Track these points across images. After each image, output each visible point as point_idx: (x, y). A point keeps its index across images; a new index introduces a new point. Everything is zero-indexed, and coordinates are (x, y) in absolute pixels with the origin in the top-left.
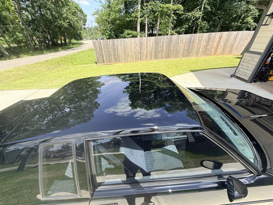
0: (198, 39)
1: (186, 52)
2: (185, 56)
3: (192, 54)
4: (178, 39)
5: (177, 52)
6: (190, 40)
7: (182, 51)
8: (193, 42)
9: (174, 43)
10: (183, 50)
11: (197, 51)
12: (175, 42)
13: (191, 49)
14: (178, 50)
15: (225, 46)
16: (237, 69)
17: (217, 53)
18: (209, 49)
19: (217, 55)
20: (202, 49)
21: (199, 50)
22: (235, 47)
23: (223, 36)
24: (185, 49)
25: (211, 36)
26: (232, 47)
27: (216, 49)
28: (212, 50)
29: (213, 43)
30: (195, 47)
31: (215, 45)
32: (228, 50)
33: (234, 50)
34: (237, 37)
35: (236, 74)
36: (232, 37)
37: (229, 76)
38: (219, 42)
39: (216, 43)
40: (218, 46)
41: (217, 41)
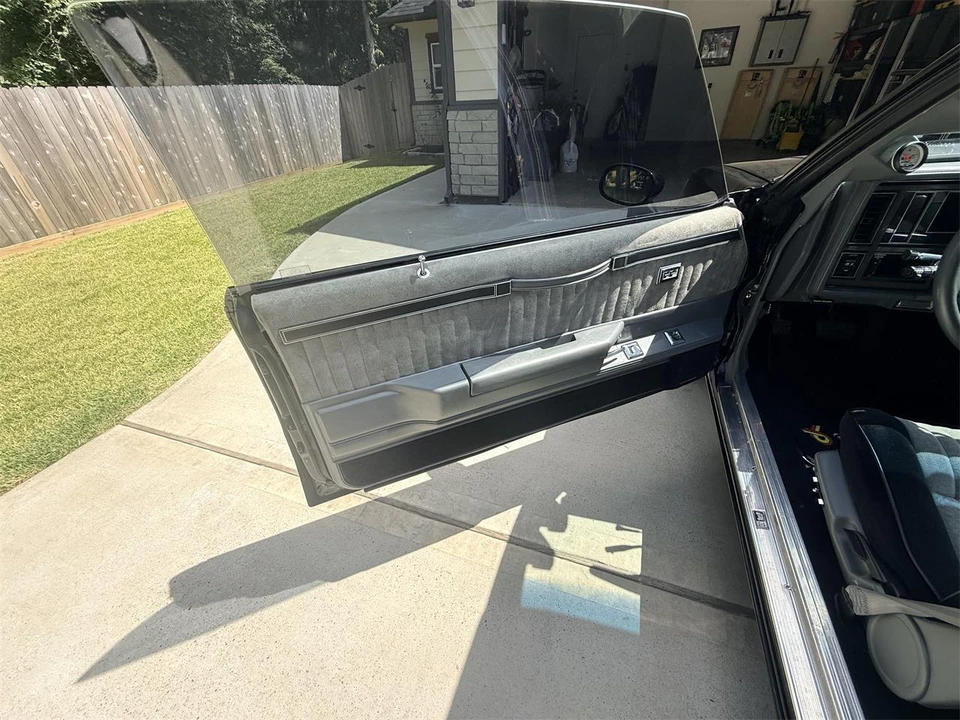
0: (183, 112)
1: (162, 176)
2: (171, 195)
4: (70, 110)
5: (115, 182)
7: (143, 172)
8: (168, 126)
9: (62, 135)
10: (141, 167)
11: (211, 166)
12: (63, 128)
13: (181, 161)
14: (115, 172)
15: (291, 136)
16: (449, 174)
17: (284, 168)
18: (250, 155)
19: (289, 175)
20: (224, 156)
21: (219, 163)
22: (319, 141)
23: (265, 101)
24: (150, 163)
25: (225, 99)
26: (311, 139)
27: (274, 151)
28: (263, 156)
29: (249, 128)
30: (192, 149)
31: (262, 137)
32: (305, 151)
33: (319, 149)
34: (304, 105)
35: (455, 192)
36: (294, 105)
37: (435, 204)
38: (267, 124)
39: (260, 131)
40: (270, 138)
41: (258, 122)
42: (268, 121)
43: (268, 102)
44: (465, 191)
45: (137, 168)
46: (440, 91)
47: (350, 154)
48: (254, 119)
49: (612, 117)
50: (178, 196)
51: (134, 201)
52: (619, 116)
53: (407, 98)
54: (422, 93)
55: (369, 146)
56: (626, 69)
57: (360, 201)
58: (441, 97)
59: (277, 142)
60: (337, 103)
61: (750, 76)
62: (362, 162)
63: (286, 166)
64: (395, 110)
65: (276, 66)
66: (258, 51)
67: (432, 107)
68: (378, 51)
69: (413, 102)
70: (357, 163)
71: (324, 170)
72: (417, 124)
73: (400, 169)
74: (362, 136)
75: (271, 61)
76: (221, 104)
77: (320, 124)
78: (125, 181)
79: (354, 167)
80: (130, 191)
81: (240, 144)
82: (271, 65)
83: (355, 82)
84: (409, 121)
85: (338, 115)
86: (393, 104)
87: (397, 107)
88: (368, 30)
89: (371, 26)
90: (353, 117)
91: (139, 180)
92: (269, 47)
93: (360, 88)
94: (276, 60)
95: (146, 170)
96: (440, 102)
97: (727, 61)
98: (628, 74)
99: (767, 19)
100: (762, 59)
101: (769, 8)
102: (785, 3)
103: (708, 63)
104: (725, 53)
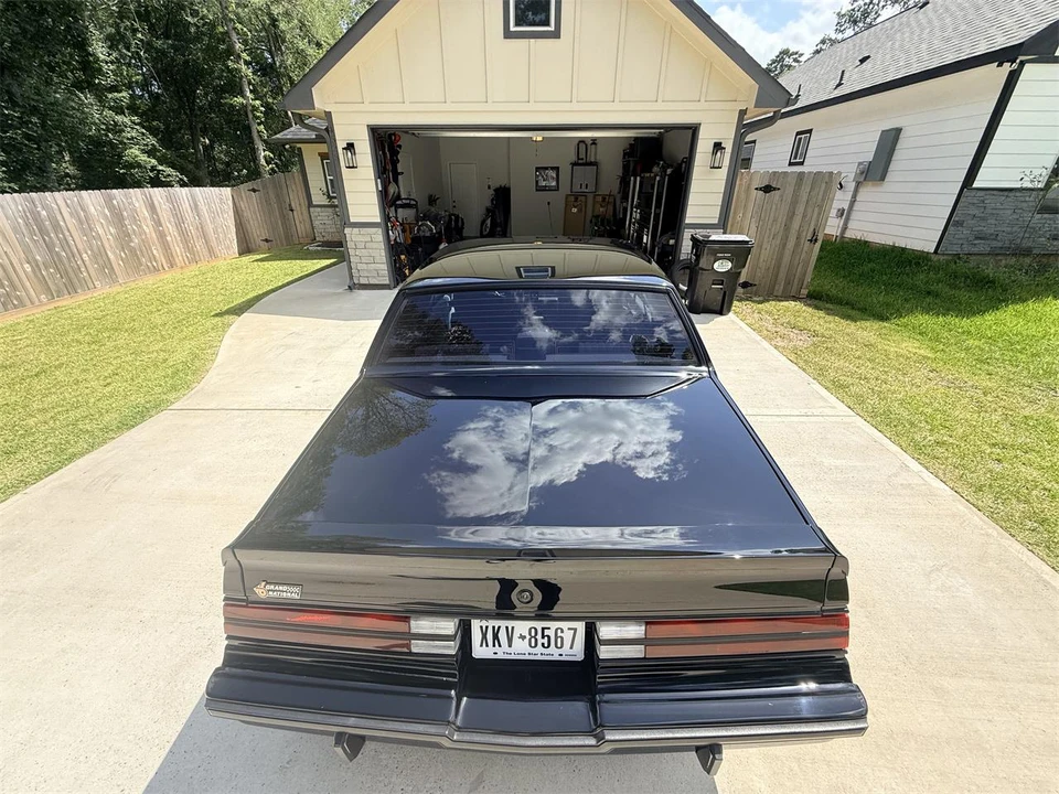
0: (71, 214)
1: (49, 273)
2: (58, 292)
3: (87, 278)
6: (35, 220)
7: (29, 270)
8: (56, 227)
10: (26, 266)
11: (101, 262)
13: (69, 258)
15: (184, 234)
16: (350, 268)
17: (177, 260)
18: (141, 251)
19: (182, 268)
20: (114, 253)
21: (109, 259)
22: (212, 236)
23: (156, 203)
24: (36, 261)
25: (115, 202)
26: (205, 236)
27: (166, 247)
28: (155, 252)
29: (140, 227)
30: (80, 247)
31: (154, 235)
32: (199, 245)
33: (214, 243)
34: (196, 205)
35: (356, 282)
36: (186, 206)
37: (341, 290)
38: (158, 223)
39: (152, 229)
40: (162, 236)
41: (149, 221)
42: (159, 220)
43: (160, 203)
44: (363, 281)
45: (23, 268)
46: (335, 198)
47: (246, 248)
48: (145, 219)
49: (483, 222)
50: (66, 292)
51: (18, 298)
52: (489, 221)
53: (304, 203)
54: (318, 198)
55: (267, 241)
56: (489, 187)
57: (273, 291)
58: (336, 202)
59: (169, 238)
60: (230, 202)
61: (572, 199)
62: (262, 256)
63: (179, 260)
64: (292, 210)
65: (144, 157)
66: (121, 143)
67: (330, 210)
68: (267, 153)
69: (310, 204)
70: (258, 257)
71: (222, 264)
72: (316, 223)
73: (304, 263)
74: (258, 231)
75: (137, 153)
76: (112, 208)
77: (213, 222)
78: (9, 279)
79: (257, 260)
80: (15, 288)
81: (132, 241)
82: (136, 156)
83: (250, 185)
84: (308, 220)
85: (231, 213)
86: (290, 205)
87: (294, 208)
88: (255, 135)
89: (258, 132)
90: (247, 214)
91: (25, 279)
92: (132, 138)
93: (254, 191)
94: (144, 151)
95: (32, 267)
96: (336, 206)
97: (557, 189)
98: (492, 192)
99: (574, 164)
100: (577, 189)
101: (573, 158)
102: (582, 155)
103: (544, 189)
104: (554, 184)
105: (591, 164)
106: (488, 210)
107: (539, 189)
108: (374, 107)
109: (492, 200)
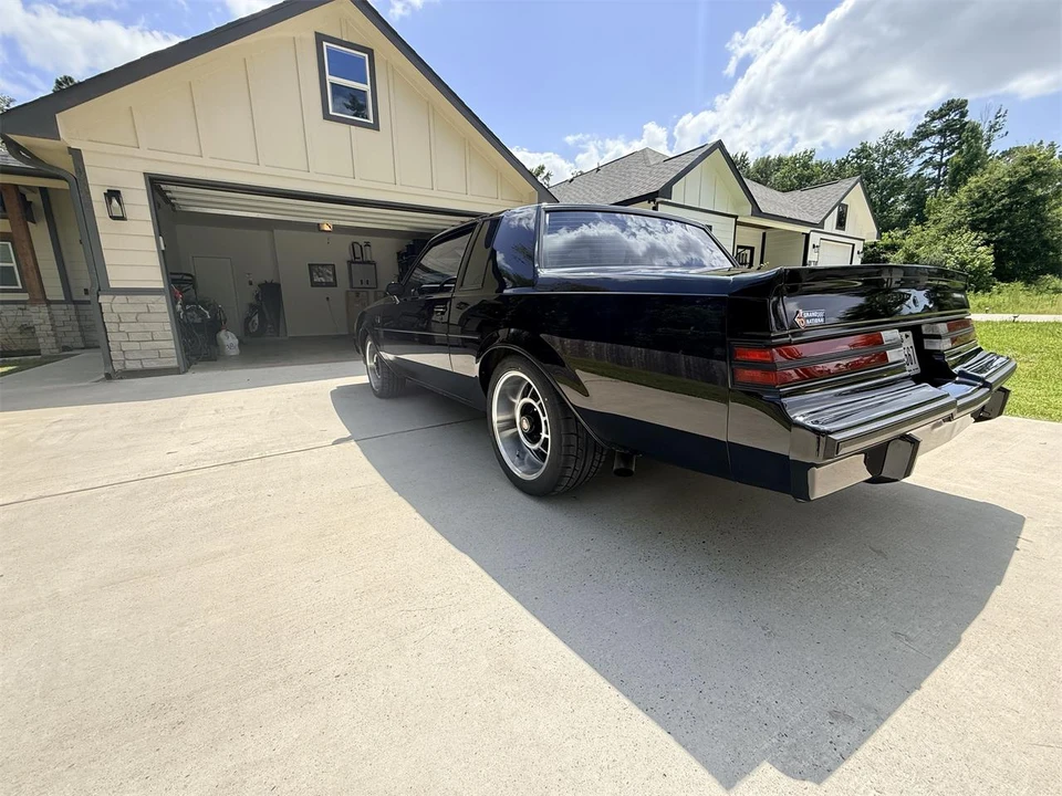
16: (107, 352)
44: (131, 366)
49: (248, 319)
52: (255, 318)
56: (251, 283)
61: (353, 294)
97: (334, 284)
98: (254, 288)
99: (350, 263)
100: (357, 284)
101: (349, 257)
102: (358, 255)
103: (320, 284)
104: (332, 280)
105: (369, 262)
106: (251, 305)
107: (314, 284)
108: (151, 155)
109: (257, 296)
